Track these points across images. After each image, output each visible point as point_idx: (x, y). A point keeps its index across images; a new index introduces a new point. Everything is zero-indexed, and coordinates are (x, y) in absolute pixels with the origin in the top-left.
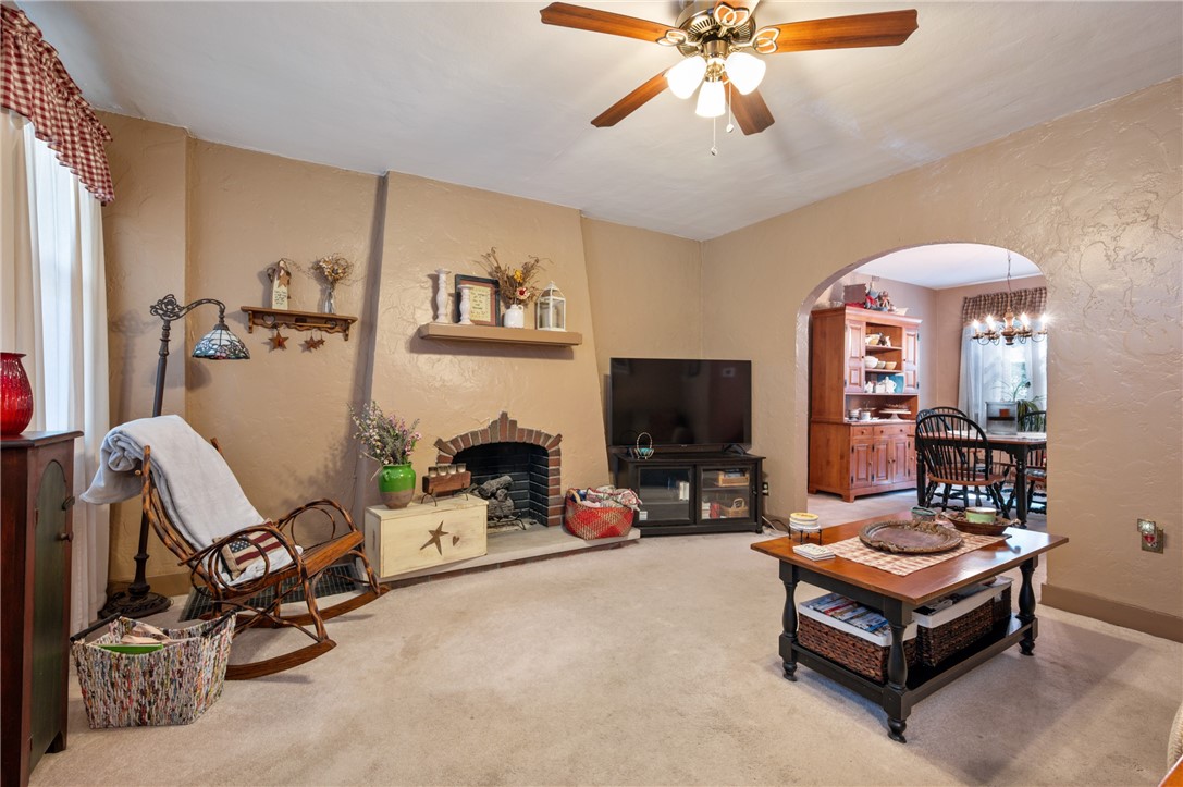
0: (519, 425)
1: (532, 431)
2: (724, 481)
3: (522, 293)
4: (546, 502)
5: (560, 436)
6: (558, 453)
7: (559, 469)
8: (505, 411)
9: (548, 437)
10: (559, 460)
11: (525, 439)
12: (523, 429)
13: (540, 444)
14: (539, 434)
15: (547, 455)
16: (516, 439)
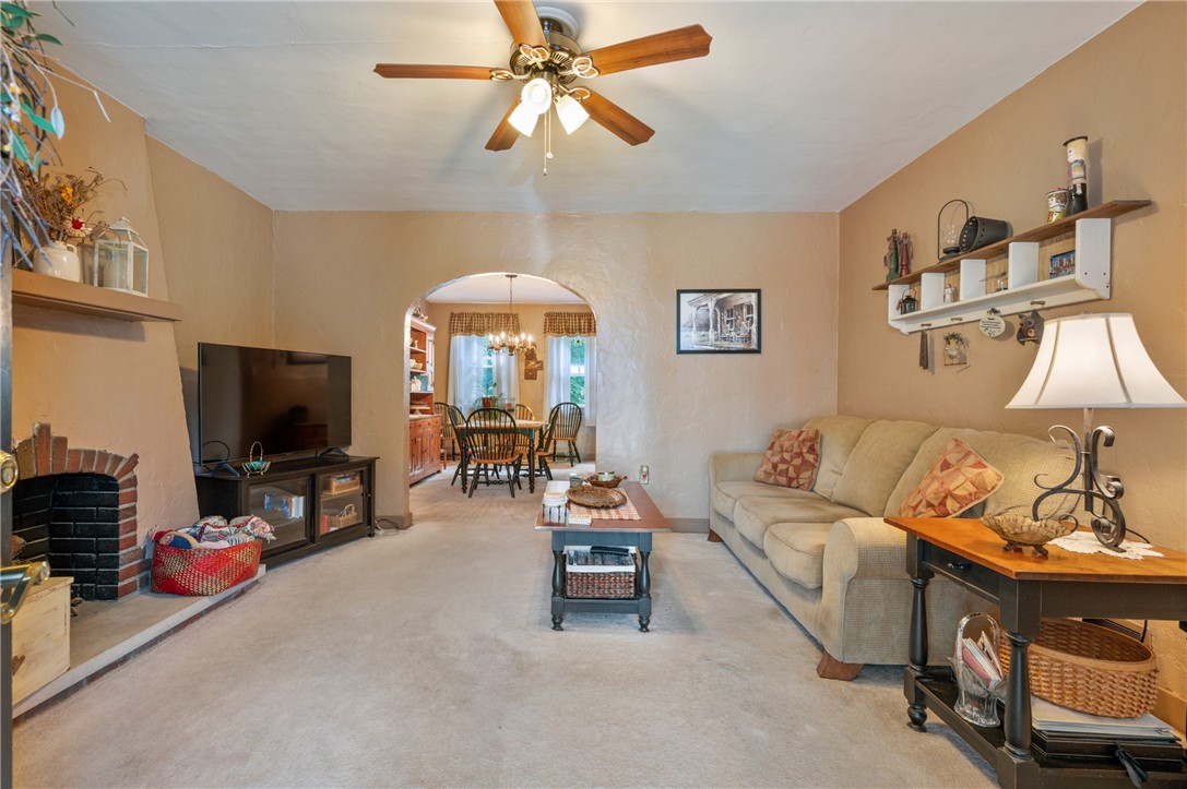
0: (71, 446)
1: (93, 452)
2: (338, 488)
3: (77, 225)
4: (115, 562)
5: (135, 456)
6: (133, 482)
7: (134, 507)
8: (45, 421)
9: (118, 459)
10: (135, 493)
11: (82, 467)
12: (77, 451)
13: (106, 472)
14: (104, 456)
15: (116, 487)
16: (67, 468)
